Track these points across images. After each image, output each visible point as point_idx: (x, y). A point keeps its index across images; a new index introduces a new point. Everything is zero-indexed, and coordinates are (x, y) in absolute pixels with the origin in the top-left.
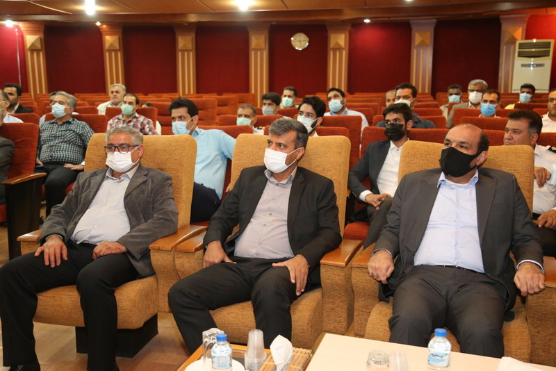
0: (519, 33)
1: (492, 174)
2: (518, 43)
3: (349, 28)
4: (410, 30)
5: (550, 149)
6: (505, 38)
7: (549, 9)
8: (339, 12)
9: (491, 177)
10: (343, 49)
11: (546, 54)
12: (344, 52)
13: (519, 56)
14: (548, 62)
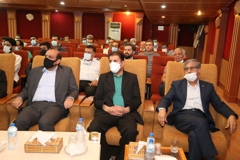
0: (110, 19)
1: (63, 67)
2: (110, 23)
3: (50, 13)
4: (73, 15)
5: (97, 59)
6: (106, 21)
7: (119, 12)
8: (45, 6)
9: (63, 69)
10: (48, 21)
11: (118, 27)
12: (48, 22)
13: (111, 27)
14: (120, 30)
